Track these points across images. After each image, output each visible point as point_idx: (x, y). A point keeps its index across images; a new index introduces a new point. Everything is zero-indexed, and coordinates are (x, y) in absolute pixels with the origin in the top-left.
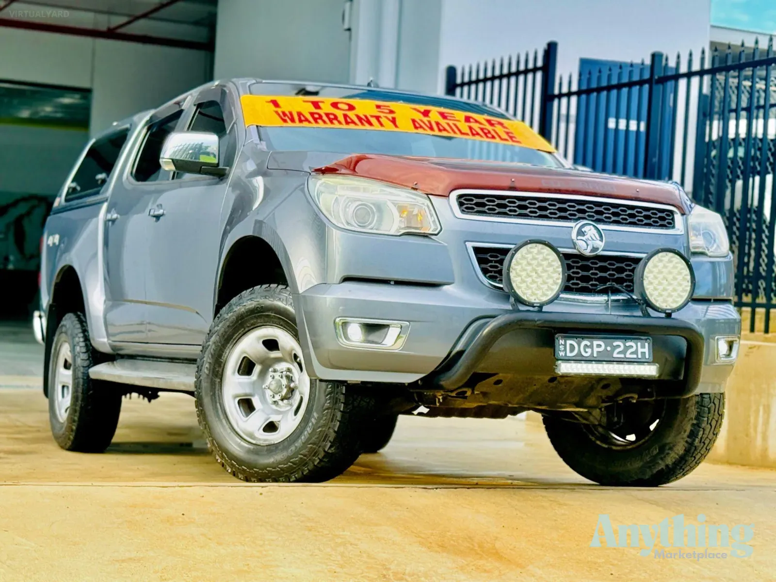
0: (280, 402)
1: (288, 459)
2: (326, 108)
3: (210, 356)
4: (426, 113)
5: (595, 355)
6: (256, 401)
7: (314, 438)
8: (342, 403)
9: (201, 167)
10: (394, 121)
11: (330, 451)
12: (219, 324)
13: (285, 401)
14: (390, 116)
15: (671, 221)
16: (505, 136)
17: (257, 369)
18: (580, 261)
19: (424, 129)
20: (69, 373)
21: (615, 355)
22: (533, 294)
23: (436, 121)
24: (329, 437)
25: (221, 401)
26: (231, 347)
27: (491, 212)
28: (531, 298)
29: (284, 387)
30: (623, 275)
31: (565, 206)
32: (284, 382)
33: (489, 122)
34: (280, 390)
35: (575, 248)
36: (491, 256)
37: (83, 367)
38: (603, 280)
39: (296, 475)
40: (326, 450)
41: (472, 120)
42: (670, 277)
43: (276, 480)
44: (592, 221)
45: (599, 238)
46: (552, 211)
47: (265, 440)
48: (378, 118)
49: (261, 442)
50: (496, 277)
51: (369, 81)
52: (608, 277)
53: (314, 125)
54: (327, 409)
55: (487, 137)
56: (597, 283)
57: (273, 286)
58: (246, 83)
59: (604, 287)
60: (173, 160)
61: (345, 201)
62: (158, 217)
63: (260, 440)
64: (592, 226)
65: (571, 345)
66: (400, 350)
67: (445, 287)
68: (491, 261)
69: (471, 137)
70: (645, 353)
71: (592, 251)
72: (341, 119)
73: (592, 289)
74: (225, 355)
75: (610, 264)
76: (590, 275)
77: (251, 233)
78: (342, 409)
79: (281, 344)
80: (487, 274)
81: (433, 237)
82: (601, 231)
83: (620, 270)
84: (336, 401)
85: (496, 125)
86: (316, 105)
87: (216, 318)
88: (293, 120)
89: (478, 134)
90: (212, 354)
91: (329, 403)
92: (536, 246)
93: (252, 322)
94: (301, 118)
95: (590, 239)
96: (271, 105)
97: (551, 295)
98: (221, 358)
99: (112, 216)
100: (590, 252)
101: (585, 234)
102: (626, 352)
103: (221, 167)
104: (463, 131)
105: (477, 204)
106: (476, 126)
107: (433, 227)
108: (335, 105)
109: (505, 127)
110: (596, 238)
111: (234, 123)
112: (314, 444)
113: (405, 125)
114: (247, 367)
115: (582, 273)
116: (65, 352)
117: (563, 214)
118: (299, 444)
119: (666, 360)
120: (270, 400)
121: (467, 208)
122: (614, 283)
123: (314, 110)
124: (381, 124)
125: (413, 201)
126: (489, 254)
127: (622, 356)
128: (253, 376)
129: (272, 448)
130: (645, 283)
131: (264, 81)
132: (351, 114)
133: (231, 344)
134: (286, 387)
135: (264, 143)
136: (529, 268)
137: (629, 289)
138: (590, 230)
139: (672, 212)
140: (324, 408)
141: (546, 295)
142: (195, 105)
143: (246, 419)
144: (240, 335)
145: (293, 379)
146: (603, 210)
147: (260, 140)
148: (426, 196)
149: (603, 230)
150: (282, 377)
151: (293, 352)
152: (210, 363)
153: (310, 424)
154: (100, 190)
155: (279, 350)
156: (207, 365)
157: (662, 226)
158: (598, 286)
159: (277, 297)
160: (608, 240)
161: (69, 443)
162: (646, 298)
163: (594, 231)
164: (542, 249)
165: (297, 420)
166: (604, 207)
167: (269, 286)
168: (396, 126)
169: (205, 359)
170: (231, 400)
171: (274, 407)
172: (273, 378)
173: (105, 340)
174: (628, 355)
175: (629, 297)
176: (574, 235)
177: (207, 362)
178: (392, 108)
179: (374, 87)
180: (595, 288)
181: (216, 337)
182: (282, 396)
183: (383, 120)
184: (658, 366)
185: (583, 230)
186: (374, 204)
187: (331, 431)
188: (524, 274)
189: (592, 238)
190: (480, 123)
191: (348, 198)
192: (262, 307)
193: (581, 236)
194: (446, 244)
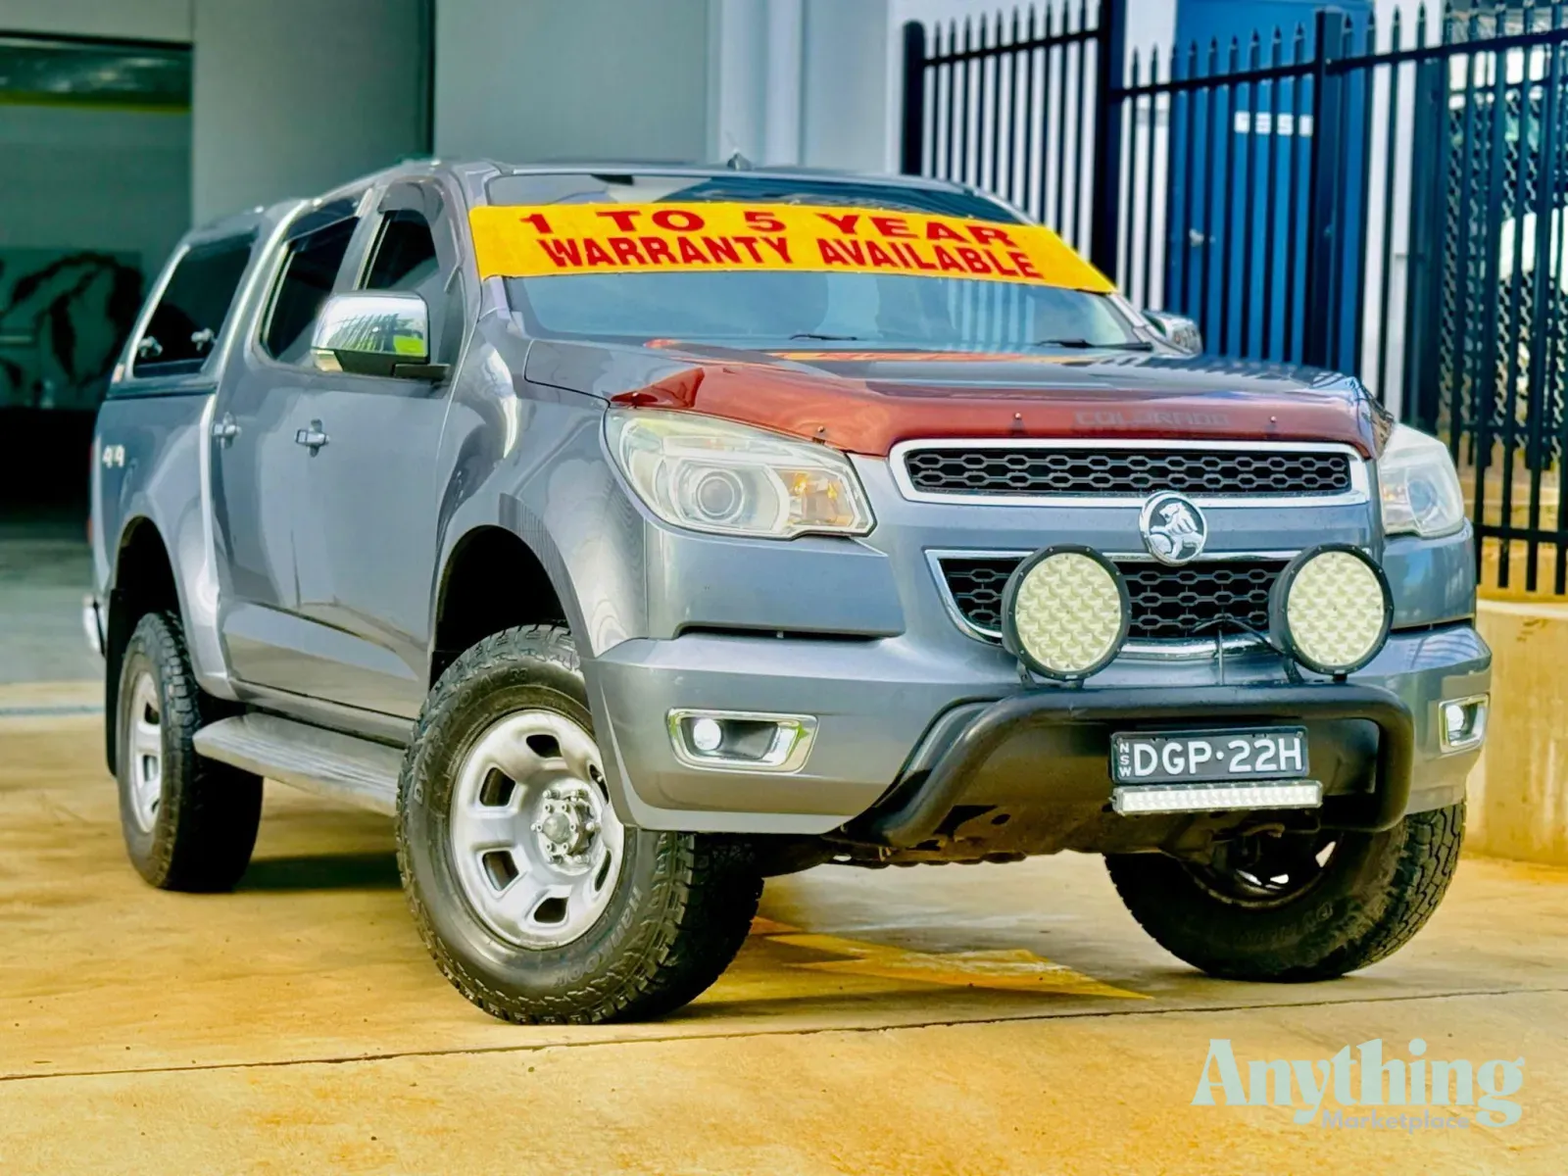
0: (568, 859)
1: (586, 980)
2: (645, 227)
3: (423, 767)
4: (848, 224)
5: (1193, 770)
6: (519, 857)
7: (634, 940)
8: (690, 868)
9: (394, 366)
10: (781, 247)
11: (669, 964)
12: (439, 703)
13: (578, 858)
14: (774, 236)
15: (1343, 475)
16: (1010, 264)
17: (519, 792)
18: (1158, 575)
19: (844, 261)
20: (155, 730)
21: (1234, 767)
22: (1064, 655)
23: (869, 239)
24: (666, 936)
25: (449, 859)
26: (463, 751)
27: (974, 486)
28: (1059, 663)
29: (573, 830)
30: (1248, 597)
31: (1126, 463)
32: (573, 819)
33: (976, 232)
34: (565, 835)
35: (1147, 552)
36: (978, 575)
37: (182, 726)
38: (1205, 611)
39: (604, 1011)
40: (661, 961)
41: (942, 232)
42: (1341, 601)
43: (564, 1020)
44: (1182, 490)
45: (1195, 528)
46: (1099, 475)
47: (539, 938)
48: (749, 242)
49: (532, 942)
50: (989, 617)
51: (731, 156)
52: (1216, 602)
53: (620, 268)
54: (661, 880)
55: (975, 270)
56: (1196, 617)
57: (544, 628)
58: (482, 175)
59: (1208, 624)
60: (337, 352)
61: (678, 470)
62: (315, 448)
63: (528, 937)
64: (1180, 504)
65: (1144, 753)
66: (801, 773)
67: (886, 643)
68: (978, 585)
69: (940, 273)
70: (1294, 758)
71: (1183, 554)
72: (675, 249)
73: (1185, 630)
74: (452, 766)
75: (1219, 577)
76: (1180, 602)
77: (495, 522)
78: (689, 882)
79: (563, 745)
80: (971, 610)
81: (858, 540)
82: (1199, 511)
83: (1240, 587)
84: (678, 864)
85: (991, 240)
86: (623, 220)
87: (434, 691)
88: (577, 261)
89: (955, 264)
90: (426, 762)
91: (664, 869)
92: (1067, 558)
93: (505, 700)
94: (595, 254)
95: (1178, 530)
96: (531, 226)
97: (1099, 654)
98: (445, 771)
99: (225, 428)
100: (1178, 558)
101: (1168, 520)
102: (1256, 760)
103: (434, 363)
104: (925, 260)
105: (946, 469)
106: (950, 246)
107: (858, 519)
108: (661, 219)
109: (1009, 243)
110: (1189, 526)
111: (459, 269)
112: (635, 950)
113: (806, 257)
114: (497, 789)
115: (1163, 599)
116: (146, 691)
117: (1121, 480)
118: (605, 948)
119: (1339, 762)
120: (547, 855)
121: (926, 478)
122: (1229, 615)
123: (619, 234)
124: (757, 258)
125: (819, 464)
126: (973, 572)
127: (1248, 768)
128: (511, 805)
129: (554, 955)
130: (1291, 616)
131: (515, 172)
132: (695, 238)
133: (464, 744)
134: (577, 831)
135: (518, 315)
136: (1054, 604)
137: (1260, 624)
138: (1177, 514)
139: (1344, 457)
140: (654, 879)
141: (1089, 655)
142: (380, 213)
143: (499, 894)
144: (482, 726)
145: (592, 813)
146: (1204, 466)
147: (511, 308)
148: (842, 455)
149: (1202, 508)
150: (568, 810)
151: (589, 763)
152: (424, 782)
153: (627, 911)
154: (199, 365)
155: (559, 755)
156: (419, 786)
157: (1326, 489)
158: (1197, 623)
159: (552, 653)
160: (1213, 529)
161: (162, 877)
162: (1294, 648)
163: (1185, 514)
164: (1079, 562)
165: (600, 900)
166: (1204, 459)
167: (536, 628)
168: (787, 259)
169: (413, 773)
170: (469, 859)
171: (555, 867)
172: (552, 811)
173: (223, 675)
174: (1260, 766)
175: (1259, 640)
176: (1144, 524)
177: (417, 779)
178: (778, 218)
179: (742, 170)
180: (1190, 627)
181: (434, 729)
182: (570, 848)
183: (762, 248)
184: (1321, 785)
185: (1163, 512)
186: (738, 472)
187: (669, 923)
188: (1043, 616)
189: (1180, 528)
190: (960, 239)
191: (684, 462)
192: (524, 671)
193: (1159, 524)
194: (885, 555)
